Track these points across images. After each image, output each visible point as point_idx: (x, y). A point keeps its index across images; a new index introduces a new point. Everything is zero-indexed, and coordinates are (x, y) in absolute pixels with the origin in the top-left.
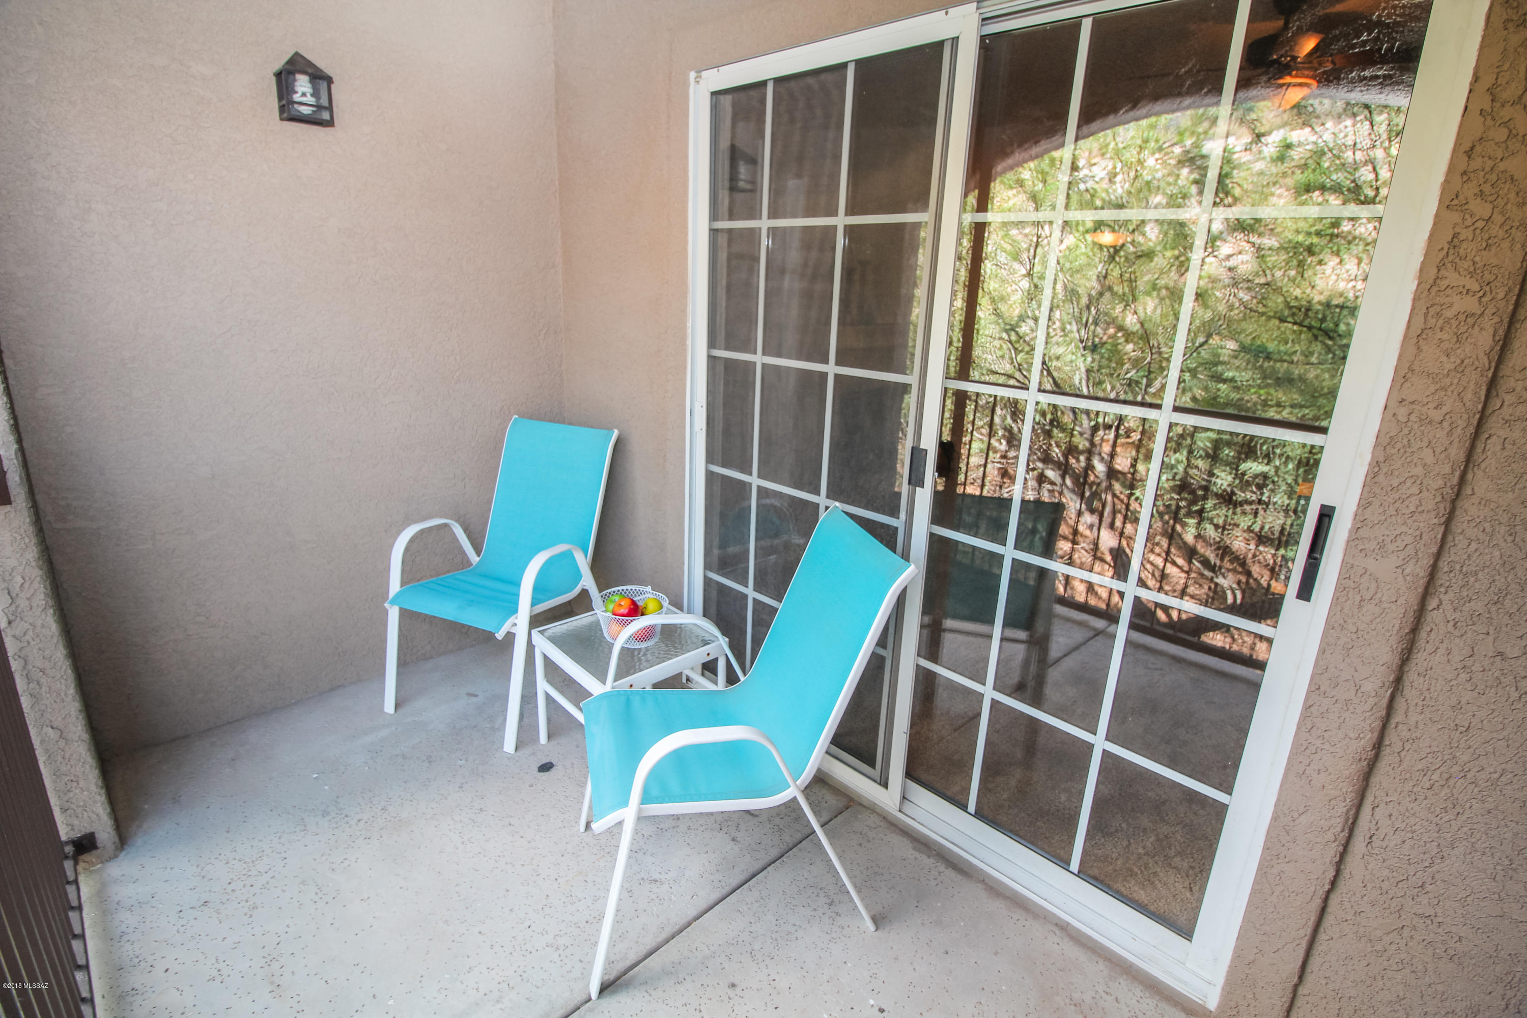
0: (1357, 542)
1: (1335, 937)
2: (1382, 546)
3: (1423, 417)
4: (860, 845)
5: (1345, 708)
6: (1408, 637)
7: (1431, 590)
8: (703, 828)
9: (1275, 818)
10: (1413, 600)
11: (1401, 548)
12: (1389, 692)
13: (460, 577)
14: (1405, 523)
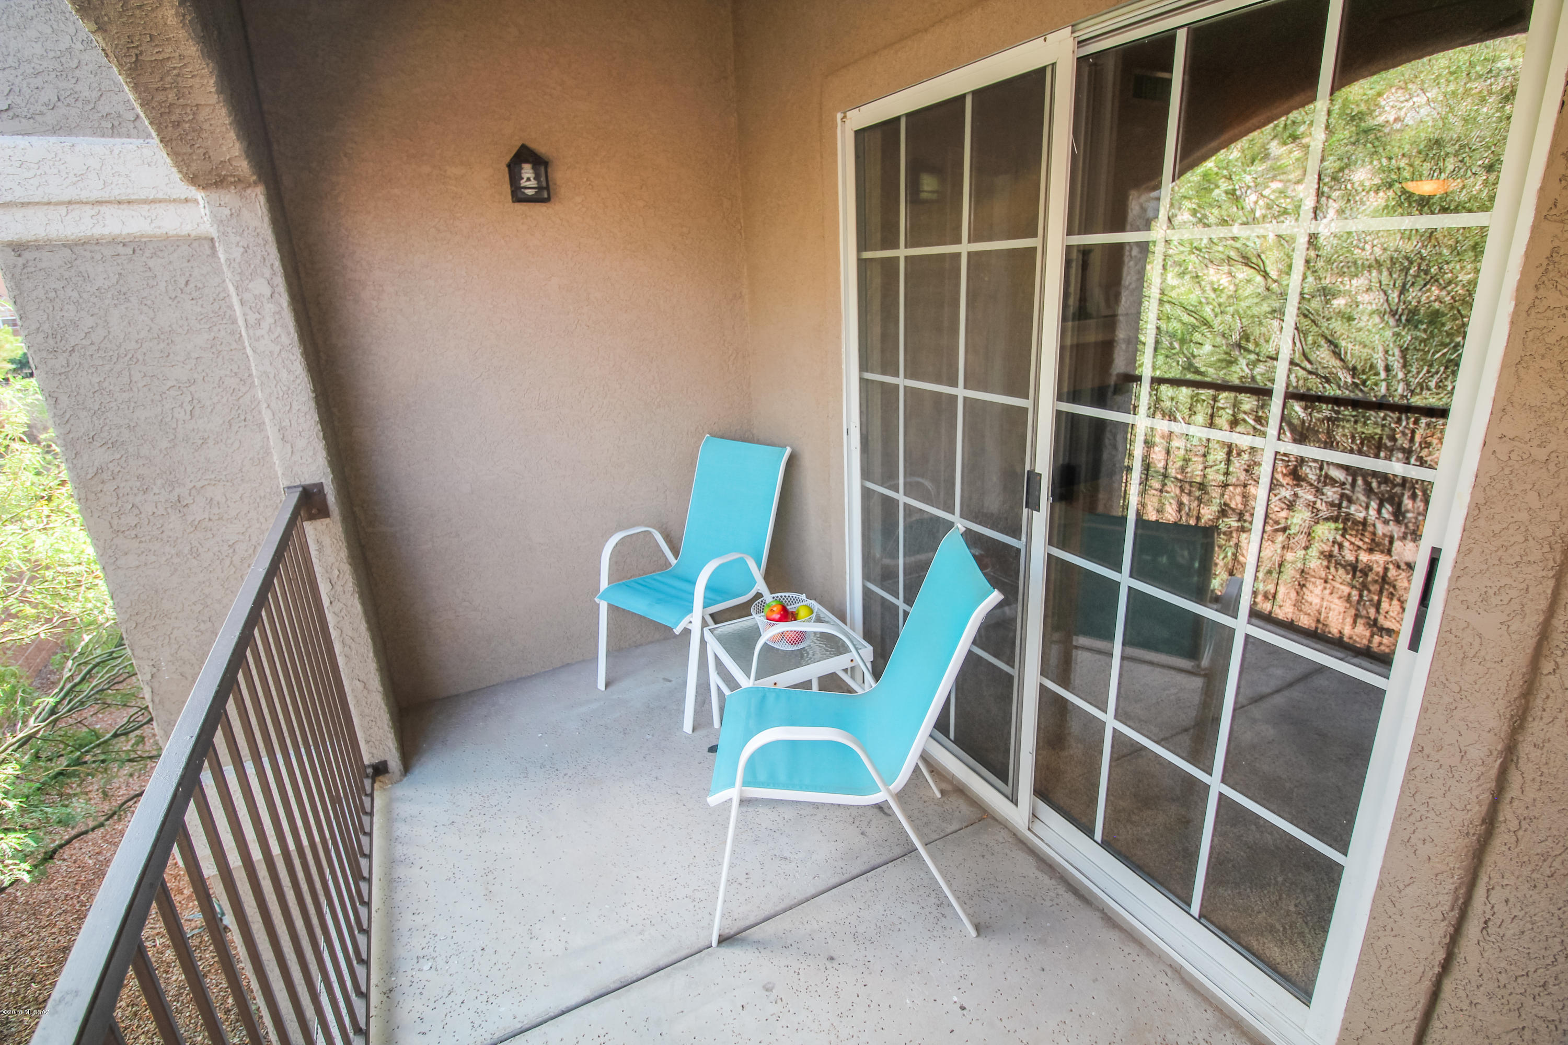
0: (1457, 592)
1: (1450, 1026)
2: (1484, 599)
3: (1525, 456)
4: (983, 856)
5: (1451, 775)
6: (1517, 703)
7: (1545, 652)
8: (837, 820)
9: (1380, 886)
10: (1522, 660)
11: (1505, 602)
12: (1499, 761)
13: (659, 578)
14: (1509, 575)
